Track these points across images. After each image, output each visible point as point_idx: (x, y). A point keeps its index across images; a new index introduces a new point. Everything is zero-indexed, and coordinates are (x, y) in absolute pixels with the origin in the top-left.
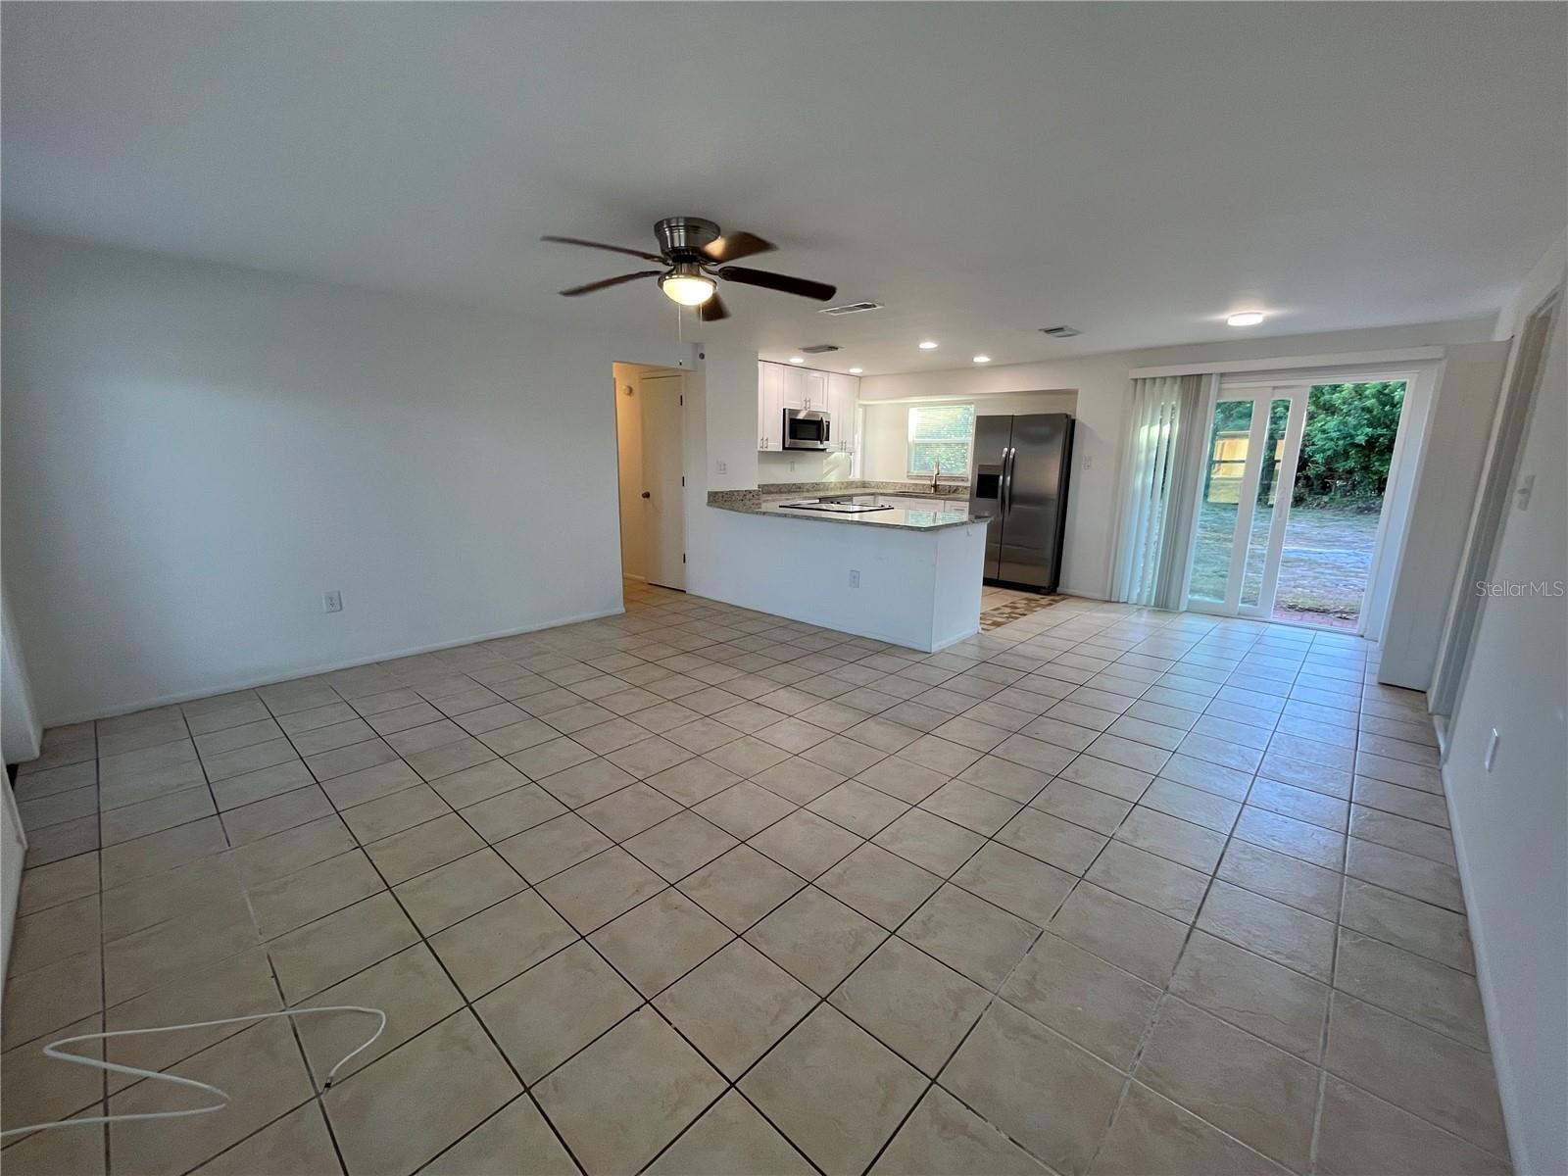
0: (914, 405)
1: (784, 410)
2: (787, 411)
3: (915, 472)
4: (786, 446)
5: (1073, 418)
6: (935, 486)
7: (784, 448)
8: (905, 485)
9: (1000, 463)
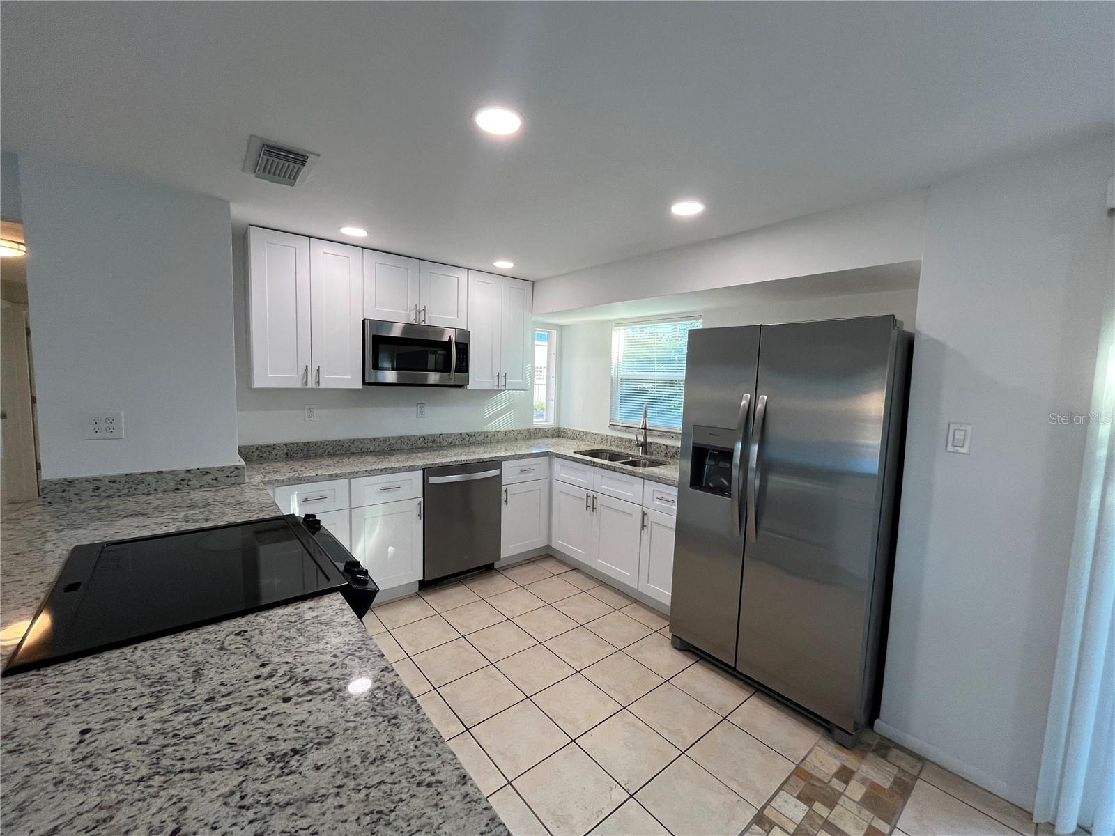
0: (620, 323)
1: (364, 322)
2: (367, 323)
3: (619, 421)
4: (367, 381)
5: (907, 328)
6: (645, 445)
7: (364, 383)
8: (605, 438)
9: (735, 422)
